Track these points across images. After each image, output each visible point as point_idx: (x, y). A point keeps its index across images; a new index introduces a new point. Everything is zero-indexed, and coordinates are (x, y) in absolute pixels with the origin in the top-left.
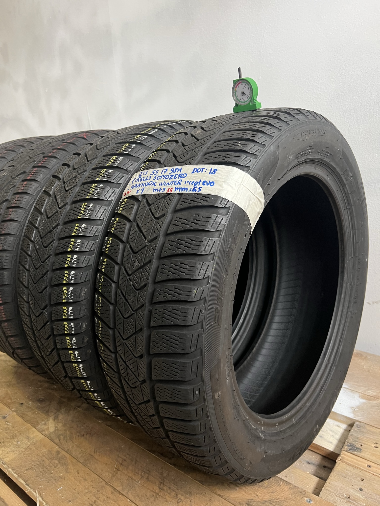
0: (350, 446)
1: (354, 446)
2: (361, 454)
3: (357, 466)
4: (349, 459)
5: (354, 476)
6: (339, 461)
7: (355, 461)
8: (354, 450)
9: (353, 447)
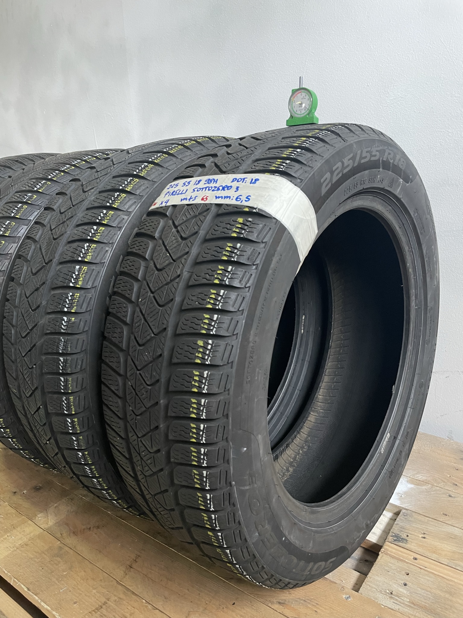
0: (396, 536)
1: (400, 537)
2: (406, 545)
3: (401, 558)
4: (394, 551)
5: (398, 570)
6: (382, 553)
7: (400, 553)
8: (399, 541)
9: (398, 538)
